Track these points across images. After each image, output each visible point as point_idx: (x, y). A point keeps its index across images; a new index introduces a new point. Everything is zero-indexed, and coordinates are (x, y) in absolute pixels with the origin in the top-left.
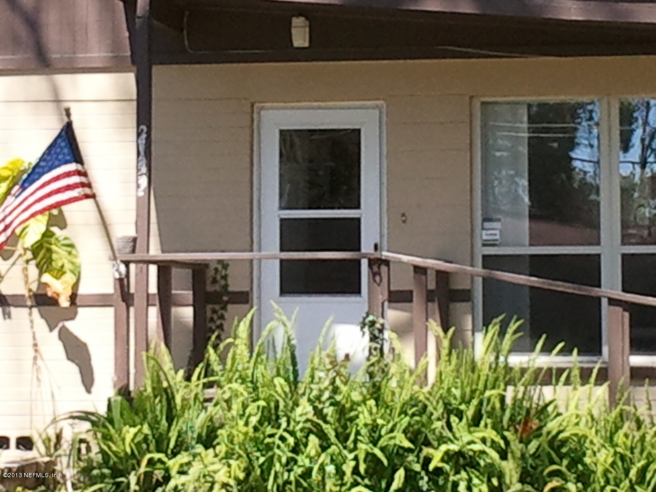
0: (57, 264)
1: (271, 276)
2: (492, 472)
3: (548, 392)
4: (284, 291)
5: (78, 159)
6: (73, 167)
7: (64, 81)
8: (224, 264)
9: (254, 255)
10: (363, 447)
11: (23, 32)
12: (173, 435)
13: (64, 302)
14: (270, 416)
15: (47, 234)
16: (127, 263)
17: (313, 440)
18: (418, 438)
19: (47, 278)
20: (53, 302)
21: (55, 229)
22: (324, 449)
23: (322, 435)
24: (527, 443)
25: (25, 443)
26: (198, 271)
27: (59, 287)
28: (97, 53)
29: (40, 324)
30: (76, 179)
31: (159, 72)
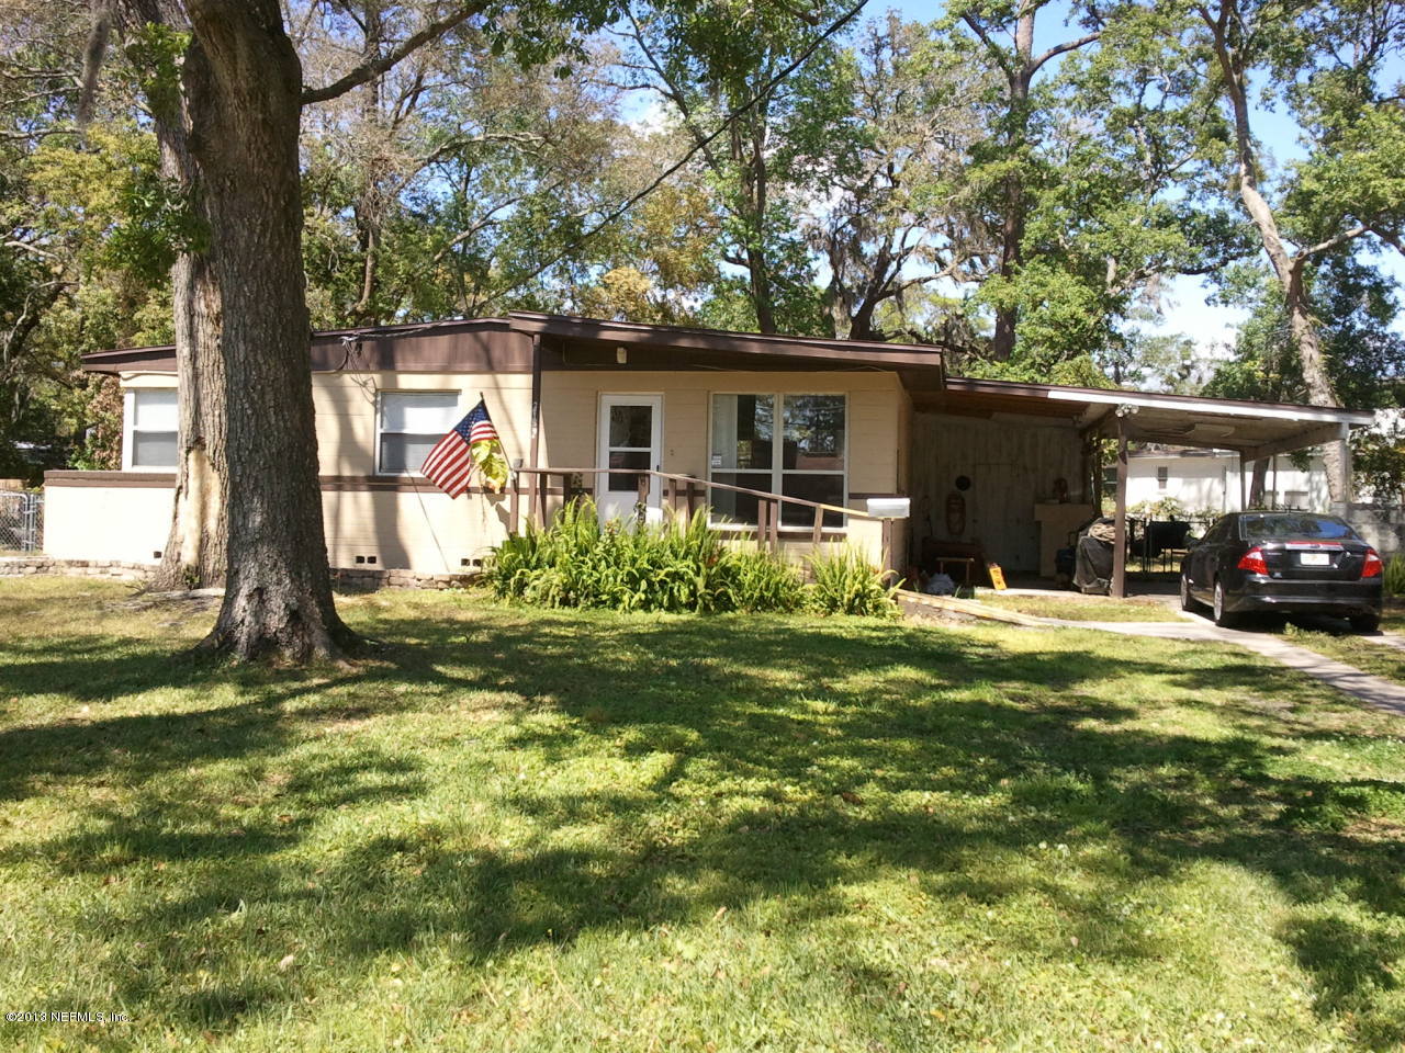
0: (495, 472)
1: (604, 481)
2: (691, 582)
3: (726, 543)
4: (611, 489)
5: (489, 419)
6: (486, 422)
7: (500, 377)
8: (581, 474)
9: (597, 470)
10: (627, 568)
11: (481, 352)
12: (534, 559)
13: (497, 492)
14: (583, 551)
15: (490, 456)
16: (518, 473)
17: (603, 563)
18: (654, 564)
19: (489, 479)
20: (492, 491)
21: (495, 454)
22: (608, 567)
23: (607, 562)
24: (711, 568)
25: (478, 563)
26: (567, 477)
27: (496, 484)
28: (518, 364)
29: (486, 502)
30: (488, 429)
31: (544, 375)
